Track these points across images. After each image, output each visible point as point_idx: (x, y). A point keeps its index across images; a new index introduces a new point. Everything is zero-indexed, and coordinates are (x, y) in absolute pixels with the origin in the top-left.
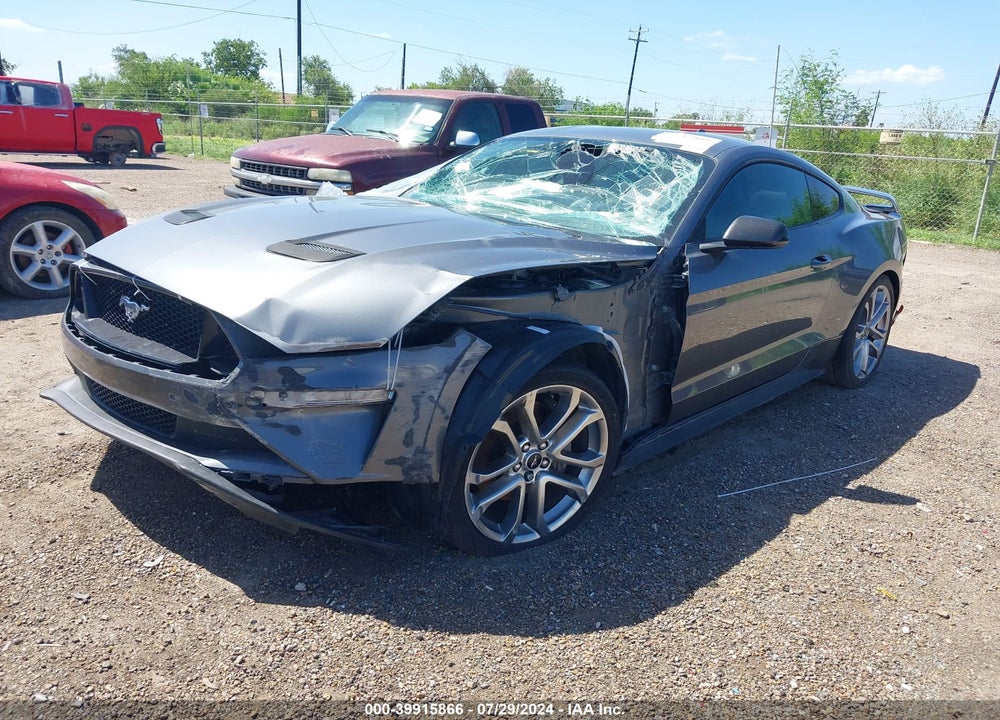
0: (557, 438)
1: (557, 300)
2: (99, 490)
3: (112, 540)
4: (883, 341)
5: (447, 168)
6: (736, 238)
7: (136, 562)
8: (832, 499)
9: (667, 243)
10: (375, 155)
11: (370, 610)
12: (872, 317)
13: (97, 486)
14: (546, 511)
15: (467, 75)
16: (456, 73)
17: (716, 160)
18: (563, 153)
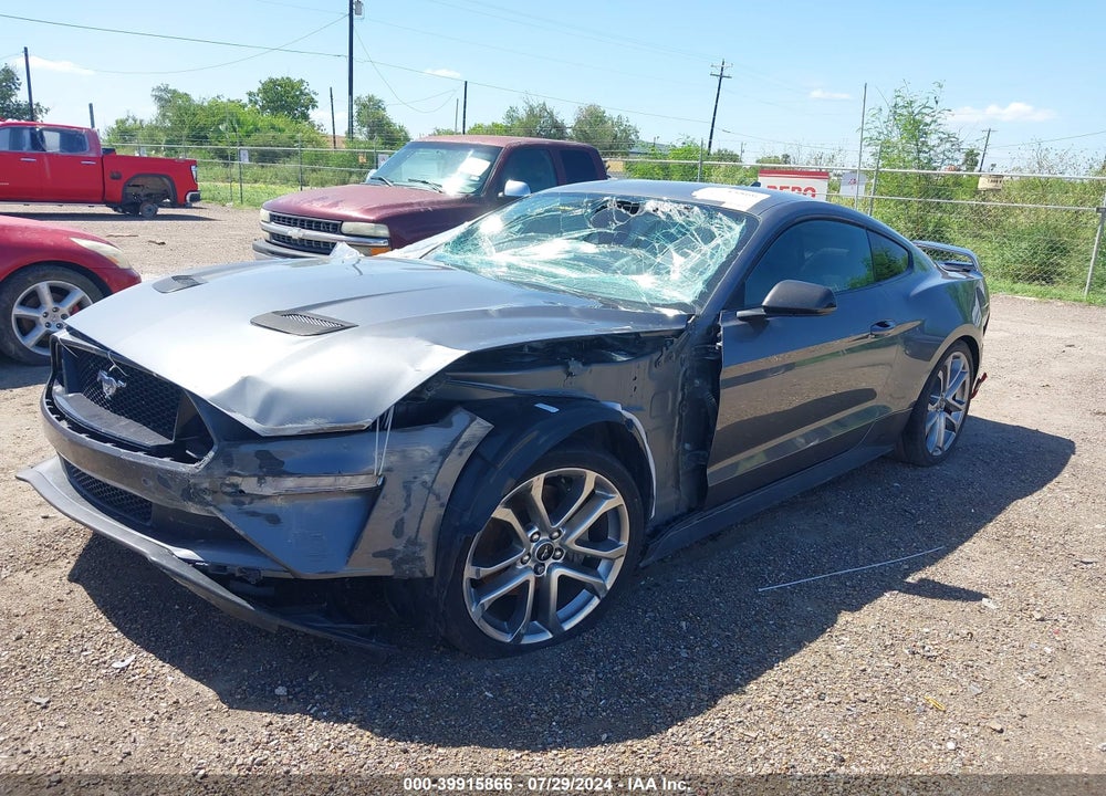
0: (571, 525)
1: (570, 374)
2: (76, 581)
3: (82, 637)
4: (962, 413)
5: (475, 226)
6: (775, 305)
7: (105, 663)
8: (887, 595)
9: (699, 311)
10: (416, 208)
11: (353, 718)
12: (948, 387)
13: (74, 577)
14: (559, 608)
15: (535, 116)
16: (522, 113)
17: (761, 219)
18: (598, 210)
